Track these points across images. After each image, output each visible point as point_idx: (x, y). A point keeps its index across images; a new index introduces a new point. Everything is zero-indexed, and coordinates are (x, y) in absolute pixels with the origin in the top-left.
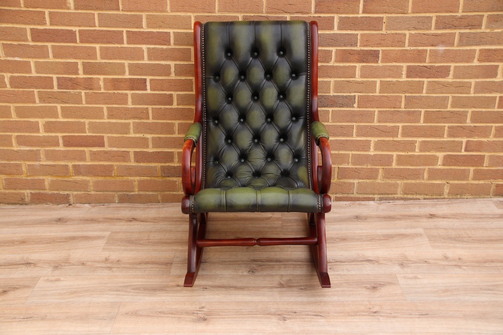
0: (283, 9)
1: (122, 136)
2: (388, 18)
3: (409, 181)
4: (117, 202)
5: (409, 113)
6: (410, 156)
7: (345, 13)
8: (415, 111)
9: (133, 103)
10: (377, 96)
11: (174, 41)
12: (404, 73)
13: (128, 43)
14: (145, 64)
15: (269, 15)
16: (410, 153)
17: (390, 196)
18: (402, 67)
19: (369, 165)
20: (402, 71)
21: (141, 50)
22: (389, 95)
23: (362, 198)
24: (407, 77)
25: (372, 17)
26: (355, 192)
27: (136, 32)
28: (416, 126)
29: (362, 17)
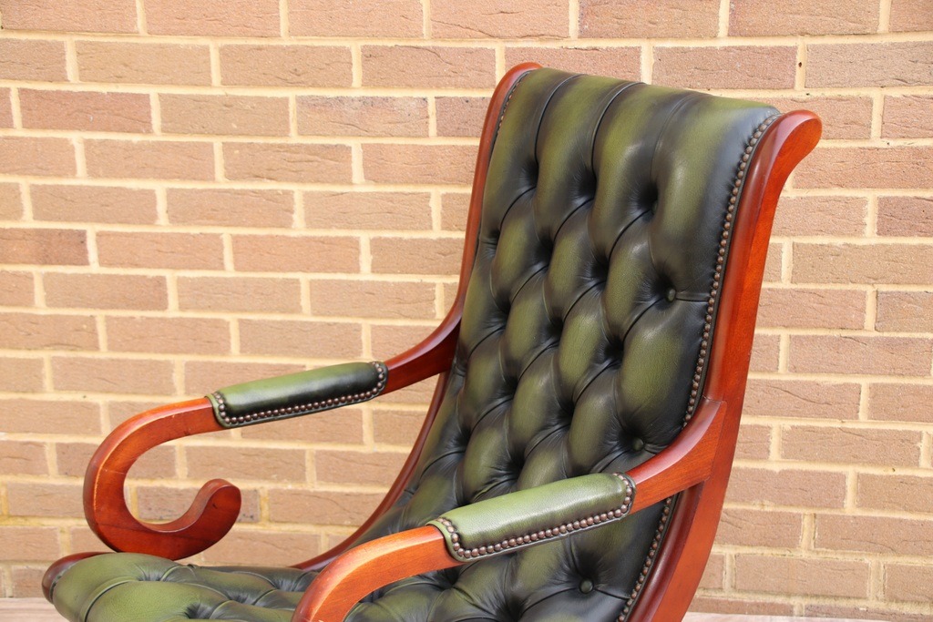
0: (481, 26)
1: (21, 399)
2: (813, 50)
3: (905, 561)
4: (9, 592)
5: (890, 345)
6: (903, 481)
7: (674, 37)
8: (911, 341)
9: (51, 302)
10: (784, 292)
11: (163, 121)
12: (870, 219)
13: (27, 124)
14: (80, 188)
15: (440, 44)
16: (900, 472)
17: (843, 603)
18: (864, 202)
19: (766, 502)
20: (862, 214)
21: (66, 147)
22: (823, 287)
23: (752, 605)
24: (882, 232)
25: (761, 48)
26: (727, 584)
27: (47, 93)
28: (918, 386)
29: (727, 49)
